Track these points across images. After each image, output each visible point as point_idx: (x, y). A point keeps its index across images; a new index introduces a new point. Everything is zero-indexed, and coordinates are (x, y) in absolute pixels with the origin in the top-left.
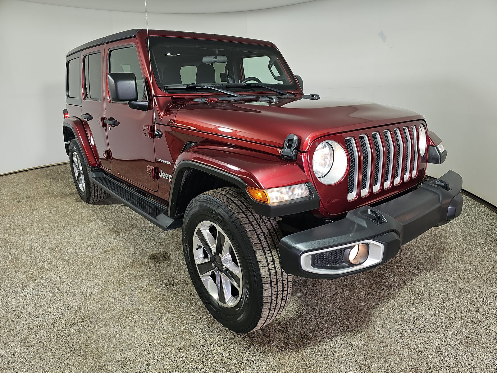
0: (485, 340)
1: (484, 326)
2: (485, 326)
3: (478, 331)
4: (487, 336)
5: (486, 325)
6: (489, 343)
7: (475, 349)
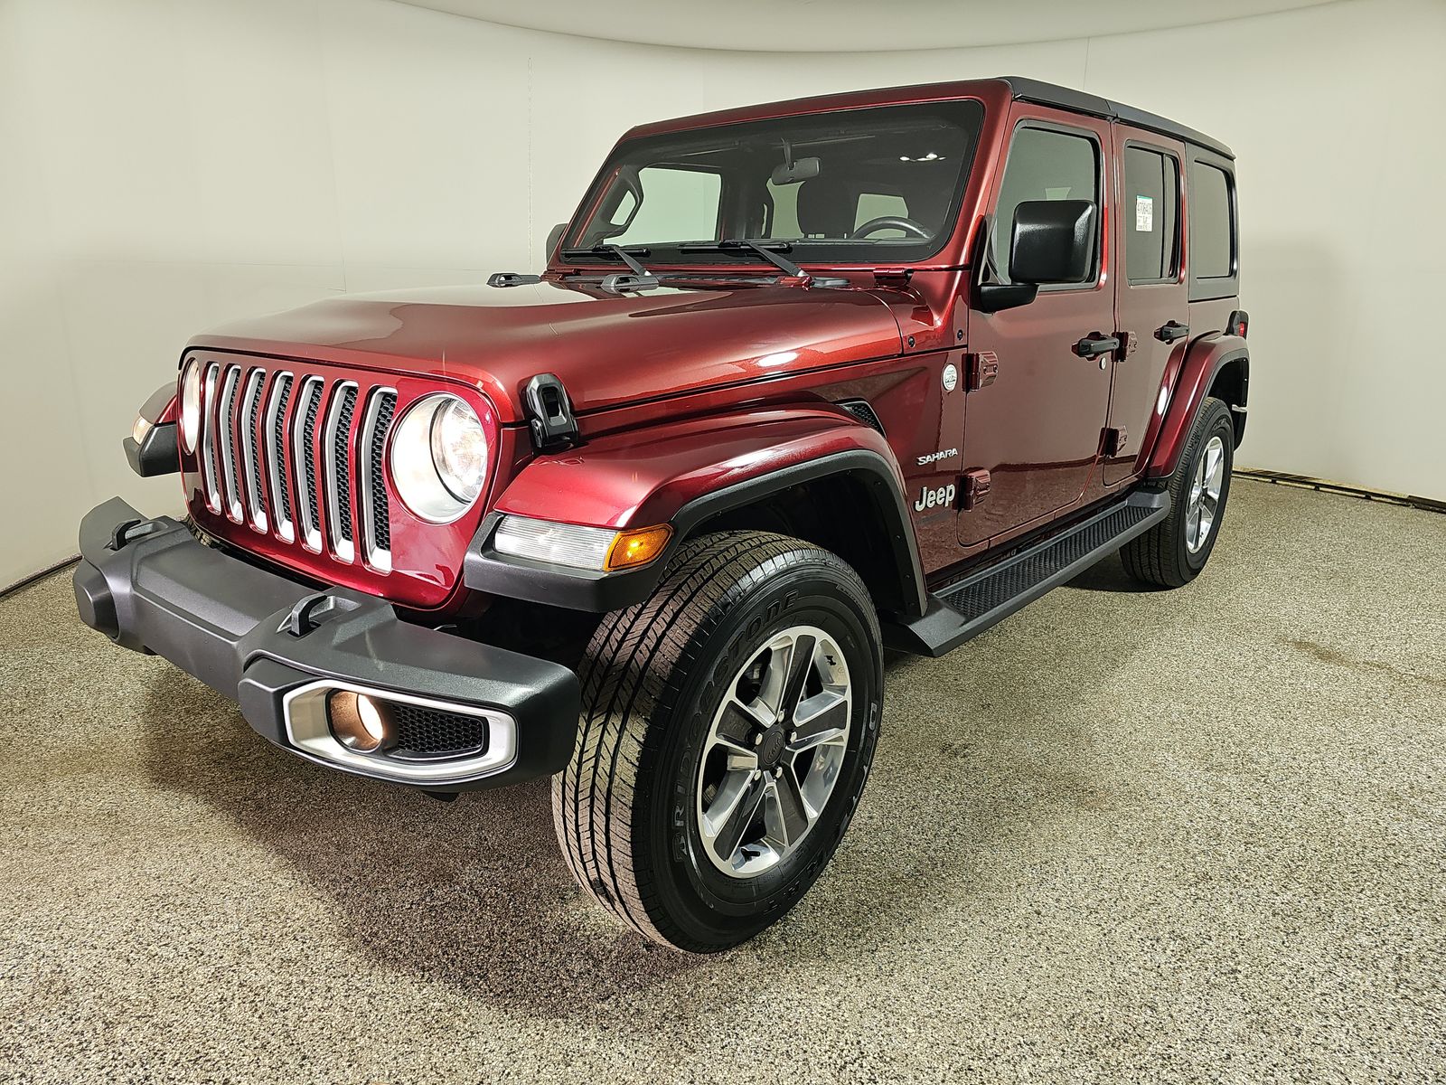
0: (31, 1022)
1: (85, 1045)
2: (80, 1047)
3: (73, 1022)
4: (42, 1034)
5: (82, 1050)
6: (16, 1028)
7: (18, 990)
